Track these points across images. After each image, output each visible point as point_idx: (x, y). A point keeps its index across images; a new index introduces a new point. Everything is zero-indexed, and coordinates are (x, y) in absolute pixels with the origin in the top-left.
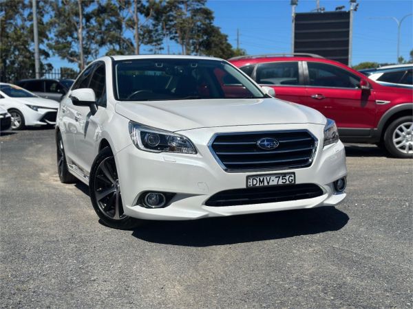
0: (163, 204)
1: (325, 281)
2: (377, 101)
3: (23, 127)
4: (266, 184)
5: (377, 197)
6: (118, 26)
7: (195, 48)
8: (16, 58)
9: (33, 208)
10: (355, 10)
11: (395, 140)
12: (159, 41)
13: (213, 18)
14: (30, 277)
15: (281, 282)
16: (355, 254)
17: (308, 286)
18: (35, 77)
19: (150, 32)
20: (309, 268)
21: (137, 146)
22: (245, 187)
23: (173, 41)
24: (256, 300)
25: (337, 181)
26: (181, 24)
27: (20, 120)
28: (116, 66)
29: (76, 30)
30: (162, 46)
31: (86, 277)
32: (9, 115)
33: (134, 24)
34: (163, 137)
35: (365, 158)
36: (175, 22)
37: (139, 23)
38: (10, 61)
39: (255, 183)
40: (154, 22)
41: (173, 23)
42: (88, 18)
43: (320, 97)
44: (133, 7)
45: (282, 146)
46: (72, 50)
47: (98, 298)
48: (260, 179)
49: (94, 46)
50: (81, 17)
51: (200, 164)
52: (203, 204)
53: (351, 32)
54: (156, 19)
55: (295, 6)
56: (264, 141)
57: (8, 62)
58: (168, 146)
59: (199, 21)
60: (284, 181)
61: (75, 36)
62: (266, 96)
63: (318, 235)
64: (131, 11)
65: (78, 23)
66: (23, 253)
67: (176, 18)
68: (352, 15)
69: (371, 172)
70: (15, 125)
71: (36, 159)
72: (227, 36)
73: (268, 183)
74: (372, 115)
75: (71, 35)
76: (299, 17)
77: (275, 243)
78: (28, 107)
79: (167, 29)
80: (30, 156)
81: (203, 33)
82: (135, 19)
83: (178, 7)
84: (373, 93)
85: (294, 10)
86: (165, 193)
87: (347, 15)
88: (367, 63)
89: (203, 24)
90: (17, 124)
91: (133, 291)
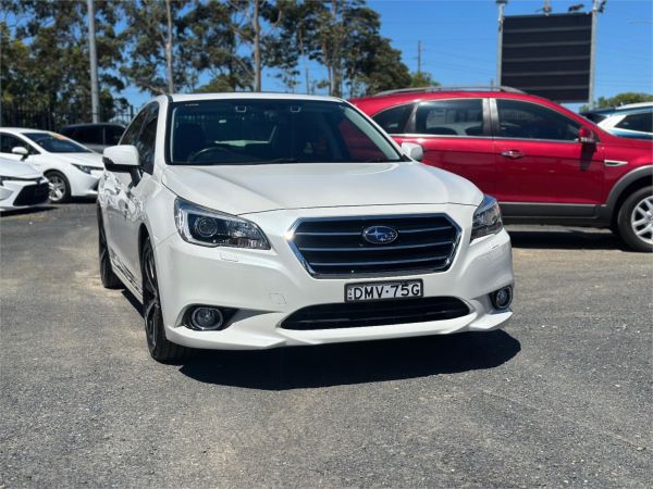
0: (219, 325)
1: (452, 444)
2: (606, 161)
3: (69, 198)
4: (376, 296)
5: (580, 314)
6: (229, 38)
7: (349, 71)
8: (72, 88)
9: (49, 327)
10: (601, 10)
11: (635, 223)
12: (291, 62)
13: (378, 25)
14: (15, 432)
15: (385, 446)
16: (513, 403)
17: (423, 452)
18: (91, 121)
19: (277, 46)
20: (434, 424)
21: (183, 236)
22: (342, 300)
23: (314, 60)
24: (338, 472)
25: (497, 292)
26: (328, 34)
27: (64, 187)
28: (174, 111)
29: (164, 44)
30: (296, 68)
31: (98, 433)
32: (45, 180)
33: (253, 34)
34: (221, 224)
35: (587, 251)
36: (318, 30)
37: (261, 33)
38: (63, 94)
39: (360, 295)
40: (284, 32)
41: (314, 33)
42: (181, 25)
43: (516, 156)
44: (252, 9)
45: (402, 239)
46: (156, 77)
47: (105, 464)
48: (366, 290)
49: (190, 71)
50: (170, 23)
51: (275, 265)
52: (277, 326)
53: (593, 47)
54: (288, 26)
55: (503, 5)
56: (373, 231)
57: (59, 94)
58: (227, 237)
59: (357, 29)
60: (405, 292)
61: (162, 54)
62: (404, 159)
63: (466, 374)
64: (248, 14)
65: (165, 34)
66: (14, 396)
67: (319, 24)
68: (594, 19)
69: (588, 274)
70: (56, 196)
71: (75, 249)
72: (400, 53)
73: (380, 295)
74: (596, 183)
75: (156, 54)
76: (509, 23)
77: (397, 386)
78: (75, 168)
79: (305, 42)
80: (69, 245)
81: (361, 48)
82: (255, 27)
83: (323, 7)
84: (601, 148)
85: (501, 12)
86: (222, 309)
87: (587, 18)
88: (630, 95)
89: (364, 34)
90: (60, 194)
91: (161, 455)
